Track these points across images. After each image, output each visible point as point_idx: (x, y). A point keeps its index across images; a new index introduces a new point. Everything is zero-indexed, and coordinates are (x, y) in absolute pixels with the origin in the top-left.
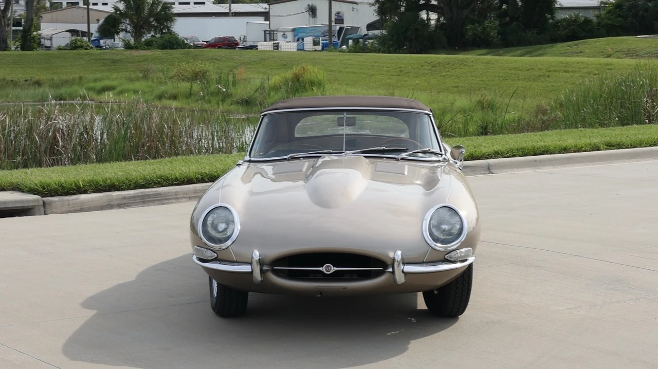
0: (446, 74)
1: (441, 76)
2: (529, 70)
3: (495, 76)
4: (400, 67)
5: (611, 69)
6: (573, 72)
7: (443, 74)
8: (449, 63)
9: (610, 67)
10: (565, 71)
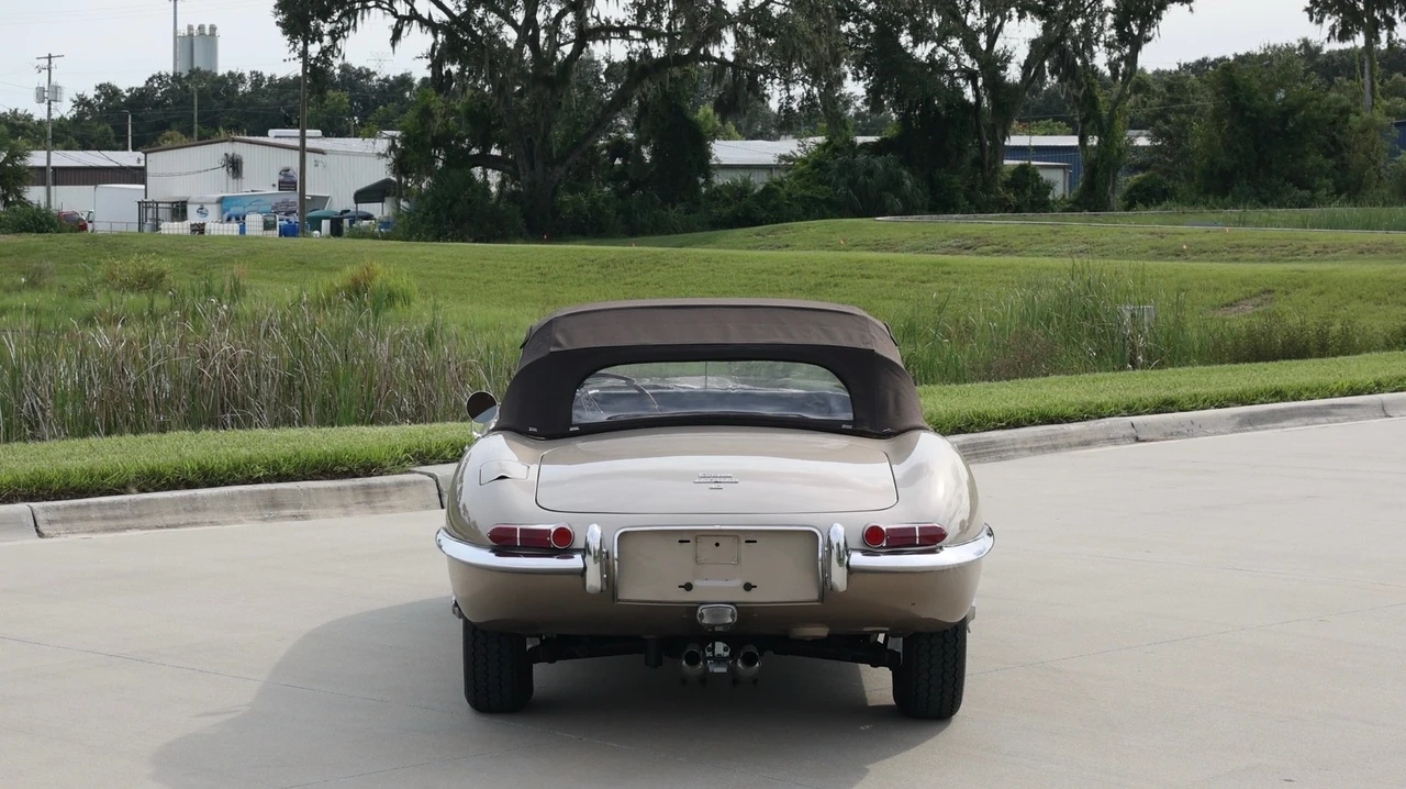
0: (635, 279)
1: (626, 284)
2: (793, 273)
3: (732, 284)
4: (539, 268)
5: (949, 273)
6: (879, 277)
7: (629, 280)
8: (631, 262)
9: (947, 269)
10: (863, 276)
